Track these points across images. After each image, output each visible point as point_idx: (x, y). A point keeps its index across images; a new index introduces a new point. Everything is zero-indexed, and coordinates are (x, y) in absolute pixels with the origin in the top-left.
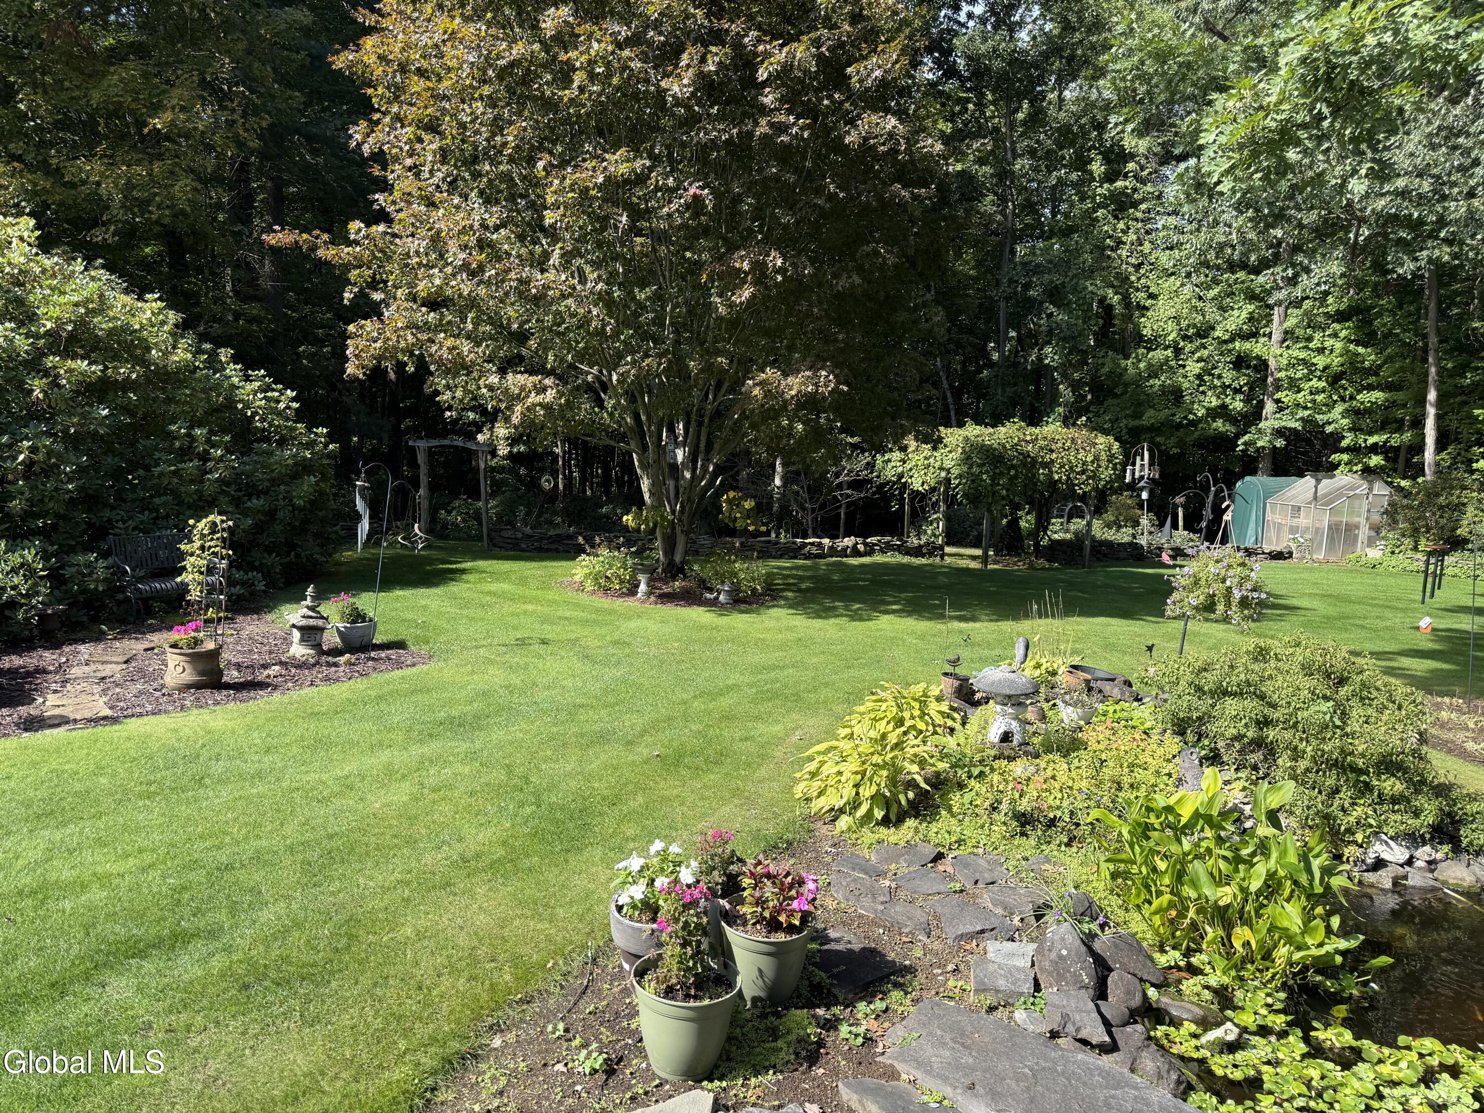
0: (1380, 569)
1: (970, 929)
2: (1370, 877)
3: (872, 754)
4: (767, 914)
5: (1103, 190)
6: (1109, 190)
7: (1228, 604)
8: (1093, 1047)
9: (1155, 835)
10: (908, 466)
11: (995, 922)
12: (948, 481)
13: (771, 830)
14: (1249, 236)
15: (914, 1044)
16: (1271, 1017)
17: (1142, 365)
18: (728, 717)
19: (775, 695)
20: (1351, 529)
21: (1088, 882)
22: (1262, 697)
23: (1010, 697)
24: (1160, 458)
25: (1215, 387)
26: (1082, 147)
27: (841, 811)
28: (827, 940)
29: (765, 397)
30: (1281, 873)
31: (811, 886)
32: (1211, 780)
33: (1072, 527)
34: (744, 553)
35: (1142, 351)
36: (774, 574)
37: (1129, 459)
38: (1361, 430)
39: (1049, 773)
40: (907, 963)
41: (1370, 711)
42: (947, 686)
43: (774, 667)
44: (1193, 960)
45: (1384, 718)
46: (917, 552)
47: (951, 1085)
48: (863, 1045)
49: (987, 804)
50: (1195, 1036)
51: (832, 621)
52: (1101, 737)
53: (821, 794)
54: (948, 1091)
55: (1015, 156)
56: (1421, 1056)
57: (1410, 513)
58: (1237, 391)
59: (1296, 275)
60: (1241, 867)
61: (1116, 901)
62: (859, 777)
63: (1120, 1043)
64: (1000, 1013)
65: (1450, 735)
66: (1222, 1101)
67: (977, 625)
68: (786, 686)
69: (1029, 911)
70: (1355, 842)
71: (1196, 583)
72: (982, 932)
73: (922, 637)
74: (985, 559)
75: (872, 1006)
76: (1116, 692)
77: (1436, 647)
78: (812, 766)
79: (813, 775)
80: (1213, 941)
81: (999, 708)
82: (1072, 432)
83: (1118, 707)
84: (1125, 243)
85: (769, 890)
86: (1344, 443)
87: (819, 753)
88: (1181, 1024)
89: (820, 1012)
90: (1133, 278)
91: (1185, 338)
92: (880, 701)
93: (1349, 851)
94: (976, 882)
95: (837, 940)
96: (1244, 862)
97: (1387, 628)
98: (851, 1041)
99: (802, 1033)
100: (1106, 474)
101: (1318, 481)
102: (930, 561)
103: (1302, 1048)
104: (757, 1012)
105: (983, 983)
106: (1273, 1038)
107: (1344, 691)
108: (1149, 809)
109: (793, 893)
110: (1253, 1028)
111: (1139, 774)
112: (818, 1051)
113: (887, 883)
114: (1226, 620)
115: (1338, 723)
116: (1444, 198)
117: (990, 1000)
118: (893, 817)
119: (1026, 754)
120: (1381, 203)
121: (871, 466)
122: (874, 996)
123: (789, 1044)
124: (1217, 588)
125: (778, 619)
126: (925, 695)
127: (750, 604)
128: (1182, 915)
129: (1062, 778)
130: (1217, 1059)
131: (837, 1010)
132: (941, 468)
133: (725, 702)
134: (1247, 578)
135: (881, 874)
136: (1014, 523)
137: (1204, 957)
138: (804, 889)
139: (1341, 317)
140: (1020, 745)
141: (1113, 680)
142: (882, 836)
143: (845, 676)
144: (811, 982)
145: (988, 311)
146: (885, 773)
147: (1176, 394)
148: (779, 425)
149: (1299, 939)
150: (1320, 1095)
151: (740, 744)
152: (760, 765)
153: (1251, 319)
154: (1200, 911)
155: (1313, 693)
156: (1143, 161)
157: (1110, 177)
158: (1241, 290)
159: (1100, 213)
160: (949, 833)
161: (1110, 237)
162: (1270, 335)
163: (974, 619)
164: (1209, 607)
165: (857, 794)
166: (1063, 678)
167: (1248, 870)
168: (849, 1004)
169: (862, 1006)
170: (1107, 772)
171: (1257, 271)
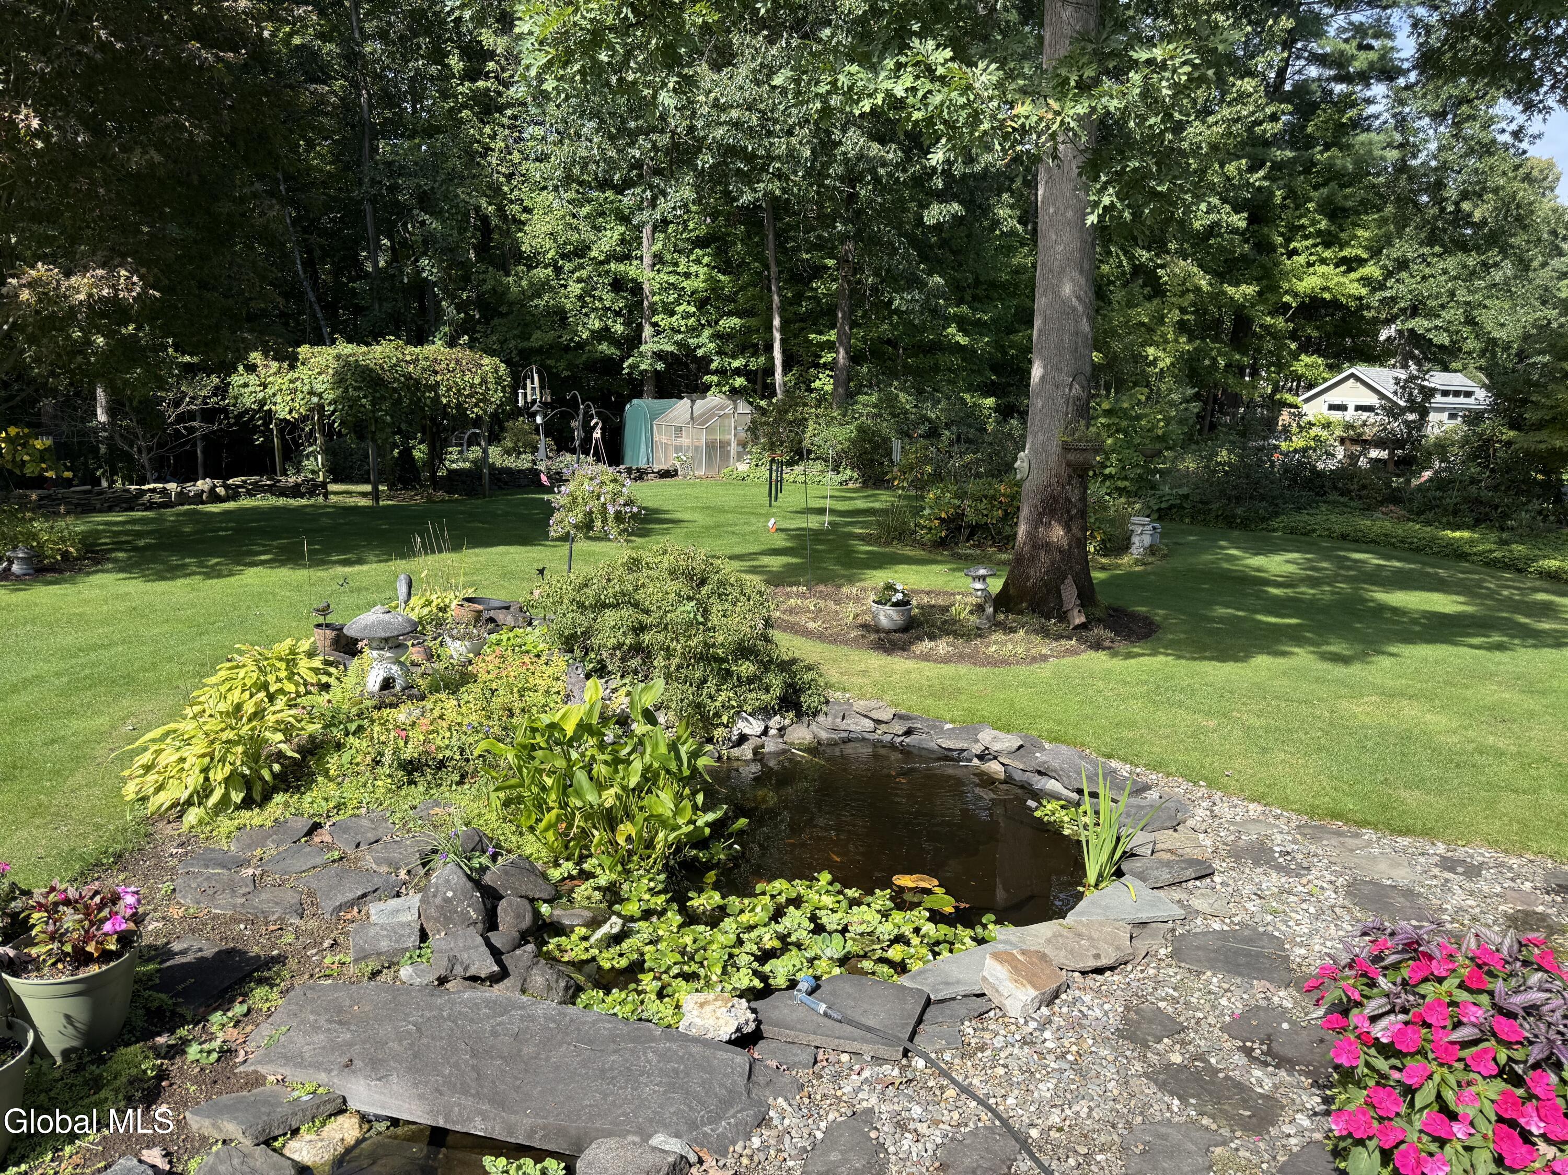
0: (748, 480)
1: (350, 896)
2: (736, 752)
3: (222, 730)
4: (68, 948)
5: (465, 88)
6: (469, 88)
7: (605, 521)
8: (483, 980)
9: (539, 754)
10: (269, 391)
11: (378, 882)
12: (321, 407)
13: (90, 846)
14: (610, 153)
15: (283, 1039)
16: (653, 900)
17: (524, 283)
18: (22, 720)
19: (94, 683)
20: (724, 445)
21: (480, 815)
22: (636, 605)
23: (386, 640)
24: (550, 381)
25: (597, 309)
26: (439, 37)
27: (189, 803)
28: (171, 955)
29: (40, 301)
30: (656, 765)
31: (130, 899)
32: (592, 691)
33: (471, 456)
34: (48, 508)
35: (521, 268)
36: (98, 532)
37: (518, 383)
38: (726, 354)
39: (436, 713)
40: (275, 952)
41: (726, 605)
42: (321, 638)
43: (94, 648)
44: (586, 866)
45: (738, 609)
46: (295, 492)
47: (325, 1070)
48: (218, 1060)
49: (369, 759)
50: (585, 938)
51: (180, 582)
52: (491, 667)
53: (160, 788)
54: (323, 1077)
55: (366, 37)
56: (773, 897)
57: (768, 429)
58: (618, 314)
59: (654, 198)
60: (620, 767)
61: (509, 828)
62: (208, 759)
63: (511, 968)
64: (386, 976)
65: (796, 619)
66: (608, 993)
67: (365, 568)
68: (113, 667)
69: (415, 860)
70: (722, 724)
71: (574, 500)
72: (364, 895)
73: (298, 588)
74: (375, 495)
75: (230, 1014)
76: (510, 620)
77: (788, 544)
78: (146, 758)
79: (148, 768)
80: (600, 843)
81: (375, 653)
82: (456, 353)
83: (511, 635)
84: (493, 150)
85: (70, 919)
86: (714, 366)
87: (153, 741)
88: (572, 931)
89: (161, 1040)
90: (506, 189)
91: (564, 256)
92: (237, 667)
93: (719, 733)
94: (358, 846)
95: (183, 952)
96: (622, 761)
97: (753, 532)
98: (204, 1061)
99: (134, 1071)
100: (497, 396)
101: (693, 402)
102: (312, 501)
103: (679, 919)
104: (71, 1066)
105: (363, 950)
106: (654, 919)
107: (705, 590)
108: (534, 730)
109: (105, 913)
110: (638, 914)
111: (530, 697)
112: (158, 1086)
113: (250, 871)
114: (604, 537)
115: (701, 620)
116: (770, 134)
117: (372, 965)
118: (257, 797)
119: (410, 698)
120: (720, 132)
121: (222, 390)
122: (232, 1001)
123: (117, 1091)
124: (593, 505)
125: (102, 587)
126: (293, 652)
127: (61, 571)
128: (570, 826)
129: (451, 715)
130: (606, 954)
131: (182, 1032)
132: (311, 393)
133: (19, 701)
134: (620, 493)
135: (245, 863)
136: (407, 453)
137: (594, 861)
138: (120, 906)
139: (699, 243)
140: (403, 690)
141: (507, 608)
142: (242, 821)
143: (197, 644)
144: (148, 1010)
145: (353, 214)
146: (240, 749)
147: (560, 315)
148: (69, 337)
149: (671, 821)
150: (692, 958)
151: (43, 750)
152: (73, 771)
153: (623, 241)
154: (587, 817)
155: (679, 595)
156: (503, 62)
157: (472, 75)
158: (611, 211)
159: (465, 113)
160: (326, 799)
161: (478, 142)
162: (641, 258)
163: (360, 561)
164: (587, 526)
165: (207, 779)
166: (454, 611)
167: (626, 769)
168: (201, 1019)
169: (217, 1017)
170: (497, 702)
171: (619, 190)
